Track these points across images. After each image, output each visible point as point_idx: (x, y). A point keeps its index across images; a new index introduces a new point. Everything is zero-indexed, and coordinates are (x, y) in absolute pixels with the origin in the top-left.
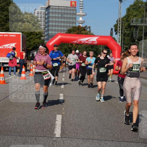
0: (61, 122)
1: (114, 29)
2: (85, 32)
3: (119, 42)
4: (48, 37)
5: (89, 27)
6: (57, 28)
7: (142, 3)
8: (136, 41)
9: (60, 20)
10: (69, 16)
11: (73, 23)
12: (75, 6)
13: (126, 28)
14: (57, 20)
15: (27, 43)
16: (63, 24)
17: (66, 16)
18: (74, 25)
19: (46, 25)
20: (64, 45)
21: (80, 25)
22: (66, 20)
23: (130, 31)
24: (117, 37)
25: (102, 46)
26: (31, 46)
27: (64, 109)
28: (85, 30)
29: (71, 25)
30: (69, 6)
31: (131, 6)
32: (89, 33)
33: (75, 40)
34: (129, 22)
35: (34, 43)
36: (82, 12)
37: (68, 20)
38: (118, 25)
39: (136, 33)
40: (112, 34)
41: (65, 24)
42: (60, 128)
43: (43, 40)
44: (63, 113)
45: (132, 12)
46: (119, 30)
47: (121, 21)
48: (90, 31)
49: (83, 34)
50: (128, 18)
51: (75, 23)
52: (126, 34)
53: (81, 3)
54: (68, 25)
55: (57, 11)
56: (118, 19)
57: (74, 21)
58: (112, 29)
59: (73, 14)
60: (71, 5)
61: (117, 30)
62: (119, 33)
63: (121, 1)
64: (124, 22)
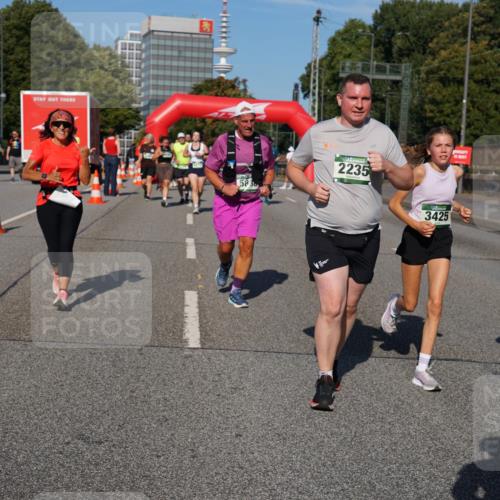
0: (197, 310)
1: (300, 86)
2: (234, 92)
3: (314, 115)
4: (147, 102)
5: (244, 81)
6: (167, 83)
7: (363, 26)
9: (175, 63)
10: (195, 54)
11: (205, 70)
12: (211, 31)
13: (327, 84)
14: (168, 63)
15: (101, 116)
16: (181, 74)
17: (188, 54)
18: (208, 76)
19: (143, 75)
20: (186, 122)
21: (222, 75)
22: (188, 64)
24: (306, 104)
26: (108, 123)
27: (199, 277)
28: (233, 87)
29: (201, 75)
30: (197, 31)
31: (339, 33)
32: (242, 94)
33: (215, 110)
34: (335, 71)
35: (116, 117)
36: (227, 46)
37: (195, 65)
38: (312, 76)
40: (296, 97)
41: (188, 74)
42: (197, 324)
43: (137, 111)
44: (200, 286)
45: (342, 48)
46: (314, 88)
47: (317, 66)
48: (245, 90)
49: (229, 96)
50: (332, 61)
51: (211, 70)
52: (328, 98)
53: (224, 24)
54: (195, 75)
55: (168, 43)
56: (309, 61)
57: (208, 65)
58: (296, 86)
59: (206, 50)
60: (201, 29)
61: (308, 88)
62: (314, 94)
63: (317, 20)
64: (323, 70)
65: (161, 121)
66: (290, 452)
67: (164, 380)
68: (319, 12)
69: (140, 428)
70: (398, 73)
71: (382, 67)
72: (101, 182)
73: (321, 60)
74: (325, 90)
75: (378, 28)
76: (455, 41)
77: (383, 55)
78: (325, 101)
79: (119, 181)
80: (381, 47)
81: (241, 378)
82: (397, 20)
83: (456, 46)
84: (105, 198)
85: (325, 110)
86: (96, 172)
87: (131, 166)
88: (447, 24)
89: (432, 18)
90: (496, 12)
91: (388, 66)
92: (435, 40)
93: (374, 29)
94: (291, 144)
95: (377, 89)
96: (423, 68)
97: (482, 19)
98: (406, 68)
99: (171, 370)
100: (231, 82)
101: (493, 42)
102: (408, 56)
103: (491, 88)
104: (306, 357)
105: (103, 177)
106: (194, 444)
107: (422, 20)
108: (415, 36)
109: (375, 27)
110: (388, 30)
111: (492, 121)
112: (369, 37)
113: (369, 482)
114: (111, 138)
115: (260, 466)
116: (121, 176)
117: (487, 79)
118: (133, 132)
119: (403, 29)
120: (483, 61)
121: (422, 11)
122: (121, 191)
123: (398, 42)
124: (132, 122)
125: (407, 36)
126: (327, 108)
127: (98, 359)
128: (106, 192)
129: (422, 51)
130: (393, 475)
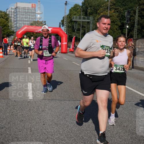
1: (61, 23)
2: (42, 25)
3: (65, 31)
5: (45, 22)
7: (79, 6)
8: (76, 31)
13: (69, 23)
15: (2, 32)
20: (28, 33)
23: (71, 24)
24: (63, 28)
25: (53, 34)
26: (5, 34)
28: (42, 23)
31: (72, 8)
34: (71, 19)
35: (7, 32)
38: (65, 20)
39: (76, 26)
40: (60, 26)
45: (73, 12)
46: (65, 24)
50: (70, 16)
51: (35, 18)
56: (64, 16)
58: (60, 23)
61: (63, 24)
62: (65, 26)
63: (66, 4)
64: (68, 18)
65: (21, 33)
66: (59, 129)
67: (22, 109)
68: (66, 2)
69: (15, 123)
70: (89, 19)
71: (84, 18)
72: (3, 51)
73: (67, 16)
74: (68, 24)
75: (83, 7)
76: (105, 11)
77: (85, 14)
78: (68, 27)
79: (8, 51)
80: (84, 12)
81: (45, 108)
82: (89, 4)
83: (105, 12)
84: (4, 56)
85: (68, 30)
86: (1, 48)
87: (12, 47)
88: (102, 6)
89: (98, 4)
90: (116, 2)
91: (86, 17)
92: (99, 10)
93: (82, 7)
94: (59, 40)
95: (83, 24)
96: (96, 18)
97: (112, 4)
98: (91, 18)
99: (24, 106)
100: (41, 22)
101: (115, 11)
102: (92, 14)
103: (115, 24)
104: (63, 101)
105: (3, 50)
106: (31, 127)
107: (95, 4)
108: (94, 9)
109: (82, 6)
110: (86, 7)
111: (115, 33)
112: (81, 9)
113: (82, 136)
114: (6, 38)
115: (50, 133)
116: (9, 49)
117: (114, 21)
118: (12, 36)
119: (90, 7)
120: (113, 16)
121: (96, 2)
122: (9, 54)
123: (89, 11)
124: (12, 33)
125: (91, 9)
126: (69, 29)
127: (2, 103)
128: (4, 54)
129: (96, 13)
130: (88, 134)
